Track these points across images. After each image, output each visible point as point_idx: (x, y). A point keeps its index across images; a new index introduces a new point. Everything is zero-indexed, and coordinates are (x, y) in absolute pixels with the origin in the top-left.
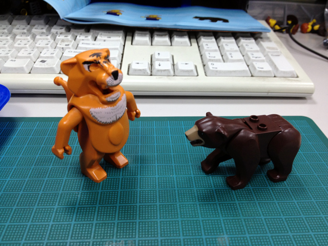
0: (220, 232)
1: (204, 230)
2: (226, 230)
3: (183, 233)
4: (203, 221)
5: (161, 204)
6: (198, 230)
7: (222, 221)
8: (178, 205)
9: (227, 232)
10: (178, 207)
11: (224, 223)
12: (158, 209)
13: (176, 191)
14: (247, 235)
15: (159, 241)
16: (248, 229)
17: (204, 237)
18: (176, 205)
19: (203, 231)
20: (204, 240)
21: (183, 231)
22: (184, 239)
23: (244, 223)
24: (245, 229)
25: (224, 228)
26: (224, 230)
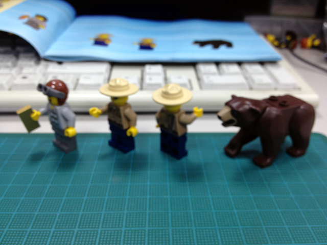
5: (150, 228)
8: (170, 230)
10: (171, 232)
12: (147, 235)
13: (170, 214)
18: (168, 230)
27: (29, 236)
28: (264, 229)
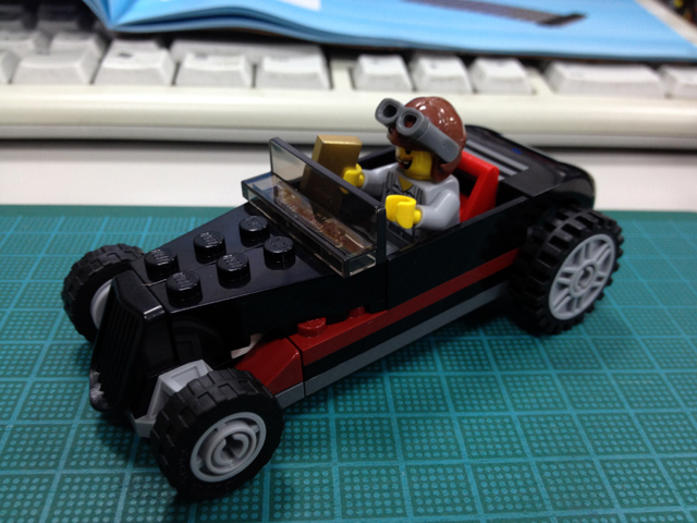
28: (598, 466)
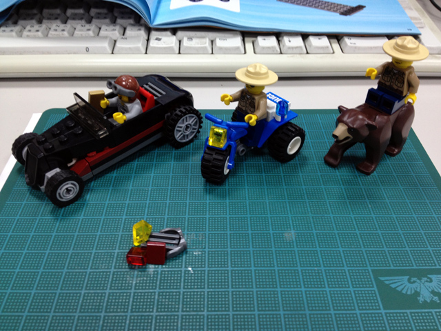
0: (287, 228)
1: (272, 226)
2: (294, 226)
3: (251, 228)
4: (271, 217)
6: (266, 226)
7: (290, 218)
9: (294, 228)
10: (248, 204)
11: (292, 219)
12: (228, 206)
14: (314, 232)
15: (228, 234)
16: (315, 226)
17: (271, 232)
18: (246, 202)
19: (270, 227)
20: (272, 235)
21: (251, 226)
22: (252, 234)
23: (312, 220)
24: (313, 225)
25: (291, 224)
26: (292, 227)
27: (128, 207)
28: (328, 203)
